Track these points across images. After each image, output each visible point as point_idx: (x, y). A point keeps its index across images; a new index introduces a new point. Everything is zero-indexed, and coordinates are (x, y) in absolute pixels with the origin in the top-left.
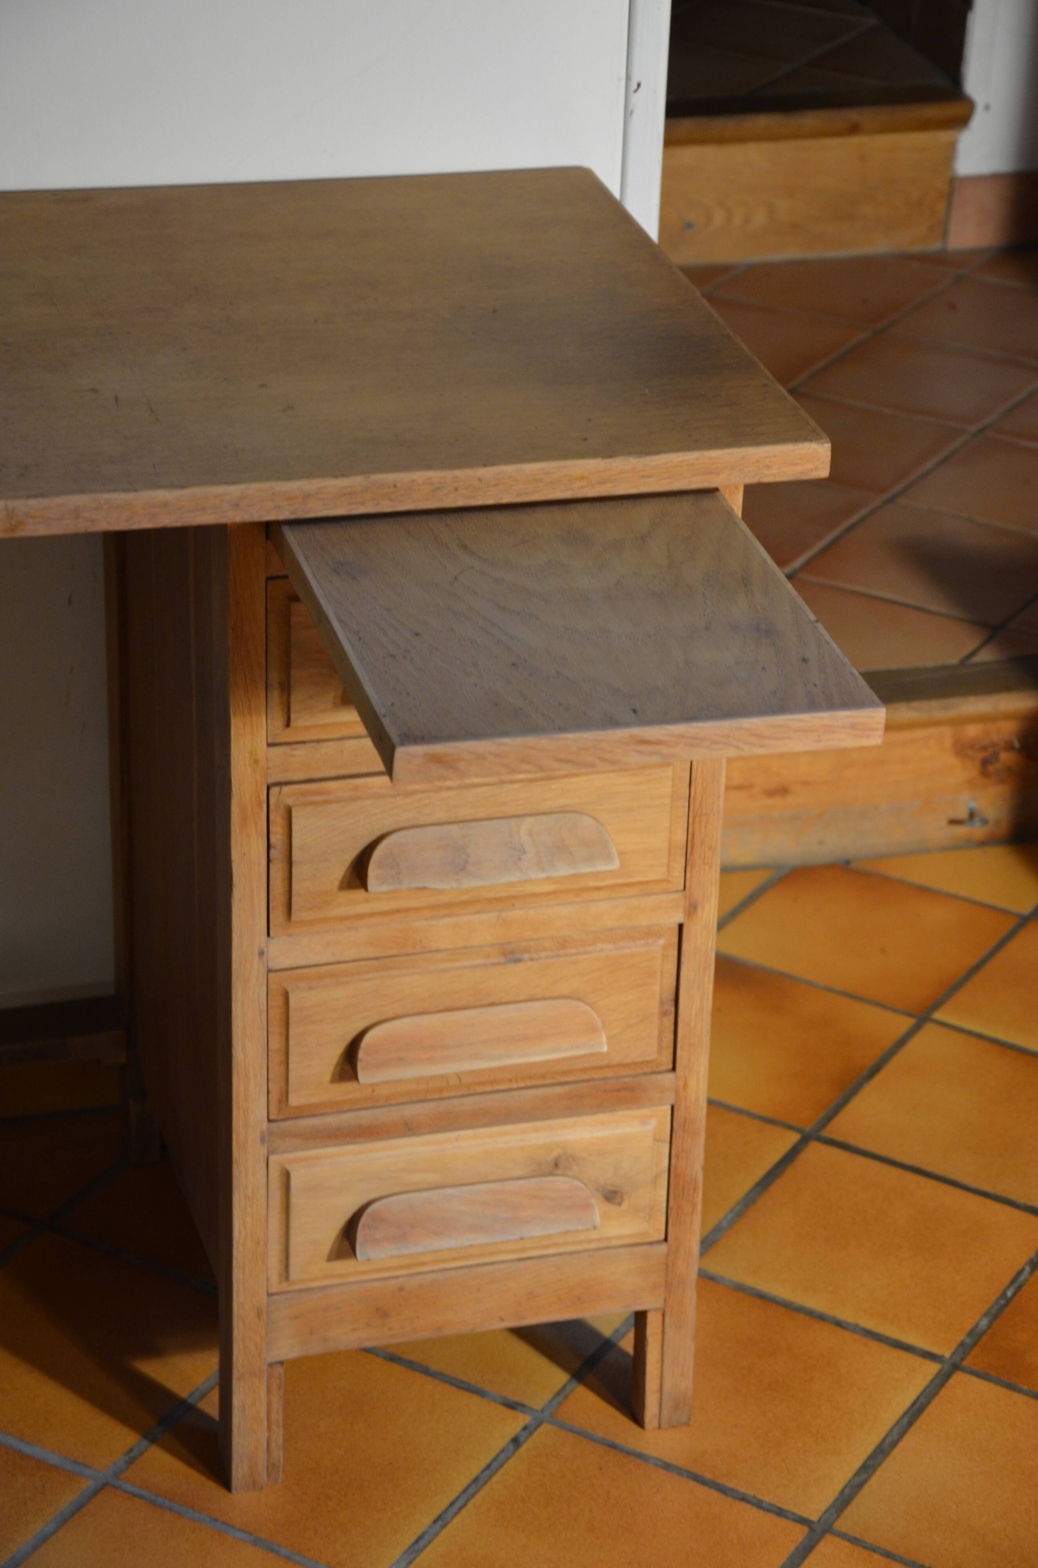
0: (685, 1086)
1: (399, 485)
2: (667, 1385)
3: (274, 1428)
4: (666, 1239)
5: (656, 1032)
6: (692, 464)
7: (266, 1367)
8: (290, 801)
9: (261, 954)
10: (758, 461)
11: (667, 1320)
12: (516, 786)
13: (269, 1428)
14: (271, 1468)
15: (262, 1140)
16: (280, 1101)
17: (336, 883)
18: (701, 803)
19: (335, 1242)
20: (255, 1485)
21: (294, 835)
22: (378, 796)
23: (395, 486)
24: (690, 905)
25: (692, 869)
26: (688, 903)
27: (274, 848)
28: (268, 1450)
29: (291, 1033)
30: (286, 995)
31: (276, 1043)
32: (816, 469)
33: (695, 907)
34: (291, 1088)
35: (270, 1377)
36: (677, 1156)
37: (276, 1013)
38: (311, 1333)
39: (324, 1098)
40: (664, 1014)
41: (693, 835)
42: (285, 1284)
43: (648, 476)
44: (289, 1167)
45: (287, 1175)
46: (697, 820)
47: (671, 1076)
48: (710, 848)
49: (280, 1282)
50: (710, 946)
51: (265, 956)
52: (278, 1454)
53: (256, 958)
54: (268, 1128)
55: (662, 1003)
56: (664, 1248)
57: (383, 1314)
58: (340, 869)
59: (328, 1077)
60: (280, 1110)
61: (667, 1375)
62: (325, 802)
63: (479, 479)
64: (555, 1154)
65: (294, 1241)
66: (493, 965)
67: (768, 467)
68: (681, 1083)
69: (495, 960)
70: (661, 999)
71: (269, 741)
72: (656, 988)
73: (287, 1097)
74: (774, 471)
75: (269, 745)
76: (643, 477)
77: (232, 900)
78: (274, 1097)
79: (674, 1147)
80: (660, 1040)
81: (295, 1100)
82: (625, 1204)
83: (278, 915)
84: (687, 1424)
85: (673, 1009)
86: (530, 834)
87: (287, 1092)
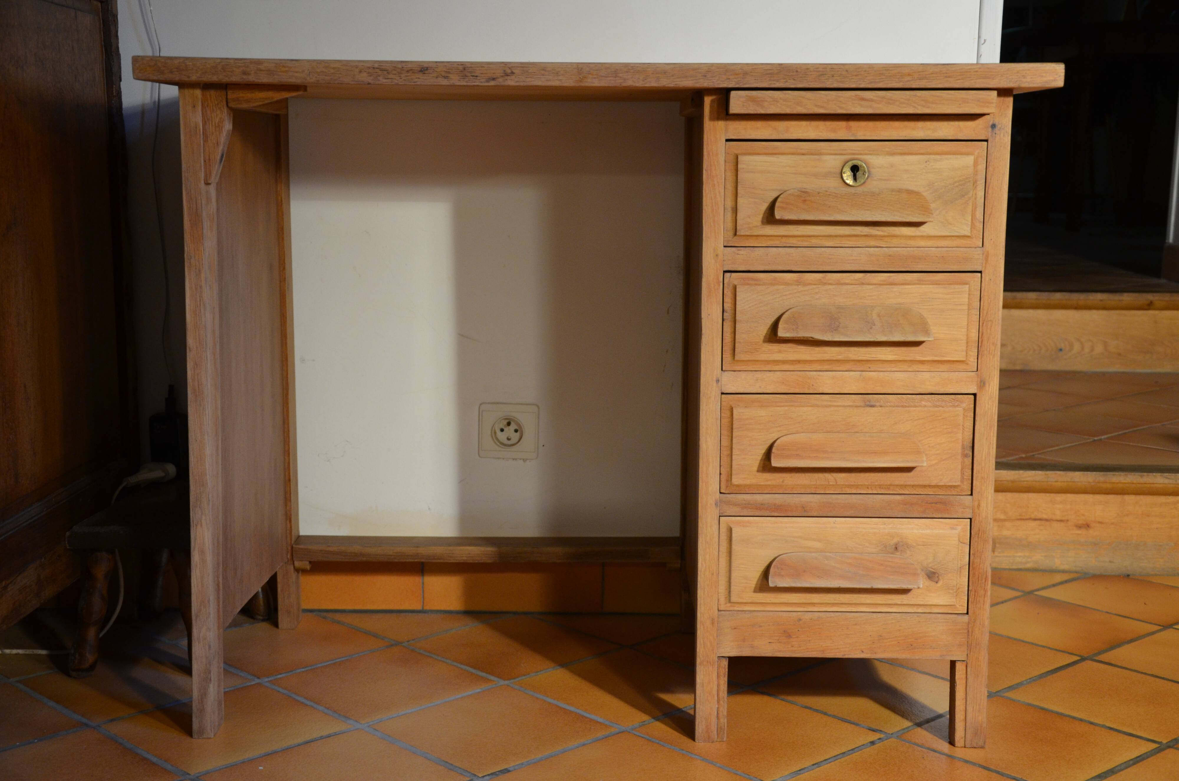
0: (979, 506)
1: (799, 70)
2: (969, 716)
3: (721, 702)
4: (967, 613)
5: (960, 467)
6: (977, 71)
7: (716, 659)
8: (736, 283)
9: (718, 381)
10: (1018, 72)
11: (969, 669)
12: (871, 287)
13: (718, 702)
14: (719, 729)
15: (716, 504)
16: (727, 481)
17: (762, 338)
18: (987, 313)
19: (758, 580)
20: (709, 739)
21: (737, 303)
22: (787, 284)
23: (797, 71)
24: (981, 381)
25: (981, 358)
26: (979, 380)
27: (726, 312)
28: (718, 717)
29: (734, 435)
30: (732, 410)
31: (725, 443)
32: (1055, 80)
33: (984, 383)
34: (733, 472)
35: (719, 667)
36: (974, 554)
37: (726, 421)
38: (744, 640)
39: (754, 481)
40: (965, 456)
41: (982, 334)
42: (729, 605)
43: (949, 77)
44: (732, 526)
45: (730, 530)
46: (984, 325)
47: (970, 497)
48: (993, 344)
49: (726, 604)
50: (994, 411)
51: (720, 383)
52: (724, 721)
53: (715, 384)
54: (720, 497)
55: (963, 448)
56: (966, 617)
57: (788, 635)
58: (763, 330)
59: (755, 468)
60: (727, 487)
61: (969, 709)
62: (756, 285)
63: (847, 71)
64: (895, 540)
65: (734, 575)
66: (857, 406)
67: (1024, 77)
68: (976, 504)
69: (859, 404)
70: (963, 445)
71: (725, 245)
72: (960, 436)
73: (731, 480)
74: (1029, 80)
75: (725, 246)
76: (946, 77)
77: (702, 344)
78: (724, 478)
79: (971, 547)
80: (962, 474)
81: (736, 481)
82: (940, 583)
83: (727, 356)
84: (982, 747)
85: (971, 454)
86: (879, 316)
87: (731, 475)
